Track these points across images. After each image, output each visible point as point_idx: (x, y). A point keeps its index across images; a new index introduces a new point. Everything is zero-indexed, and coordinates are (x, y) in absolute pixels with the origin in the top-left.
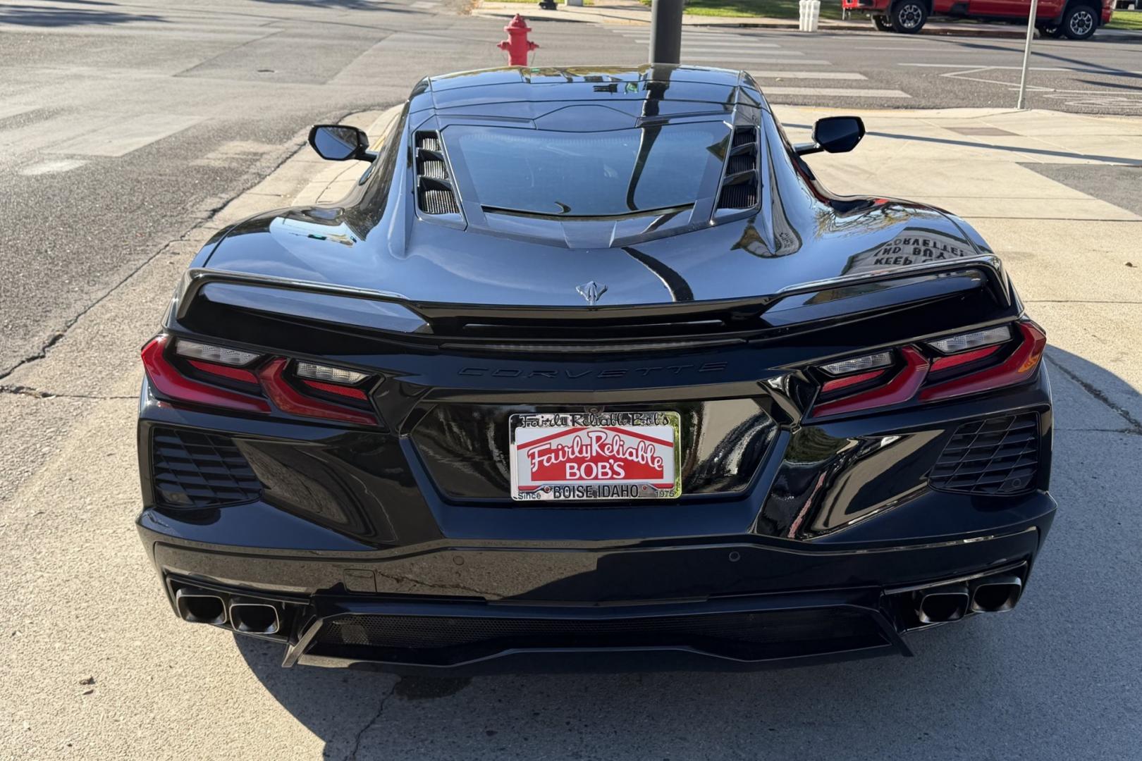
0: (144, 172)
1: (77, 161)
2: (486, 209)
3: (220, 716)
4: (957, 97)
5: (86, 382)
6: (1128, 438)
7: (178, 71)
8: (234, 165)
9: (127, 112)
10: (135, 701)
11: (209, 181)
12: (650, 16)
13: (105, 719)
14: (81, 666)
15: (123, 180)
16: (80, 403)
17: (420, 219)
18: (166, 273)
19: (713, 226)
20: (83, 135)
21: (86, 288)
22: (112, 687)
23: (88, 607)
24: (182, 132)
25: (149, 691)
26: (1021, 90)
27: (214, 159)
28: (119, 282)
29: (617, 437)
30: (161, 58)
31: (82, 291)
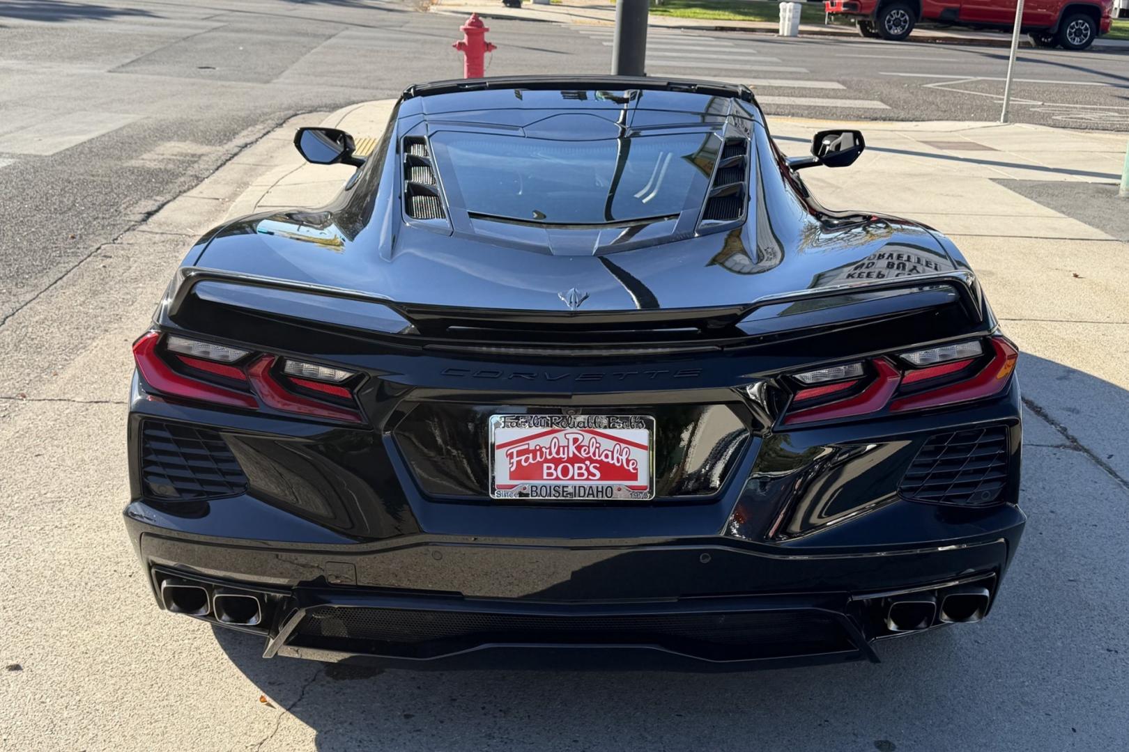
0: (75, 172)
1: (5, 160)
2: (472, 215)
3: (144, 699)
4: (938, 109)
5: (13, 384)
6: (1062, 453)
7: (113, 66)
8: (171, 166)
9: (58, 109)
10: (62, 684)
11: (144, 183)
12: (615, 16)
13: (32, 700)
14: (8, 653)
15: (53, 180)
16: (8, 404)
17: (408, 224)
18: (97, 277)
19: (698, 237)
20: (11, 132)
21: (14, 290)
22: (39, 672)
23: (15, 598)
24: (116, 131)
25: (75, 676)
26: (1005, 102)
27: (149, 160)
28: (48, 285)
29: (593, 440)
30: (94, 52)
31: (10, 293)
